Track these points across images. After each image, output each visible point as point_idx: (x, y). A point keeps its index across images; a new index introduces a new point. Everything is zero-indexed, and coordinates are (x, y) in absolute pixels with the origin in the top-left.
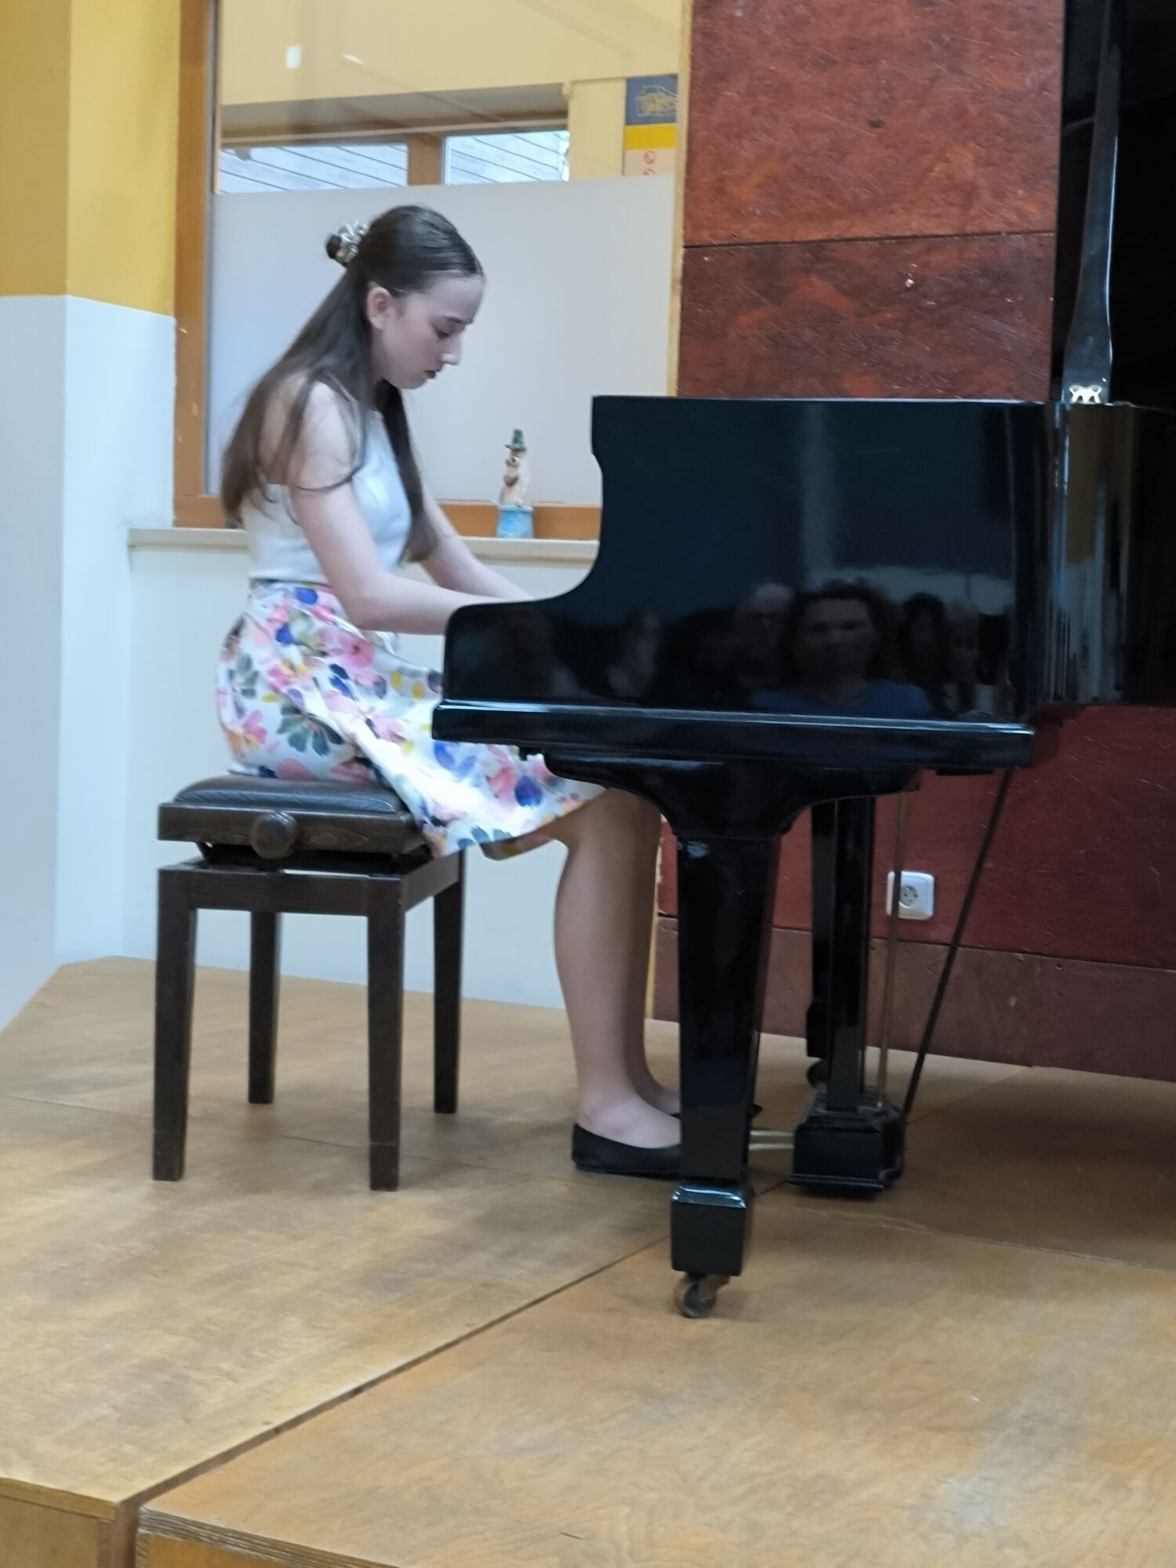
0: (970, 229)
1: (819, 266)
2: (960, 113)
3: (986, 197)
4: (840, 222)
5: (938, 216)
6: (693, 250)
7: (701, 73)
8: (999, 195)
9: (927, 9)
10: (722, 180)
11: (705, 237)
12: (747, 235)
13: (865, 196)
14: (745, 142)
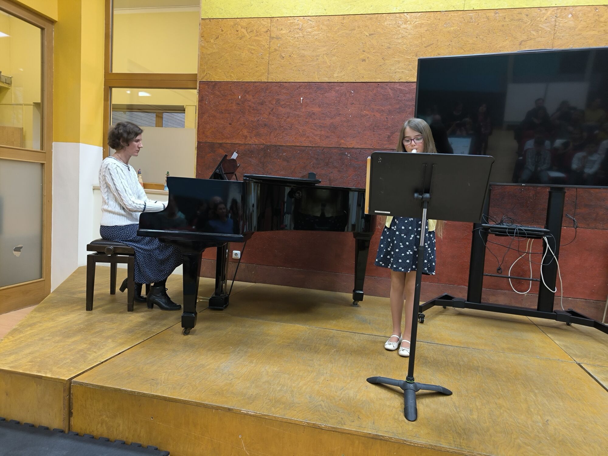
0: (246, 143)
1: (221, 147)
2: (244, 124)
3: (249, 138)
4: (224, 140)
5: (241, 140)
6: (199, 143)
7: (200, 112)
8: (251, 138)
9: (239, 105)
10: (204, 131)
11: (201, 141)
12: (208, 141)
13: (229, 136)
14: (208, 125)
